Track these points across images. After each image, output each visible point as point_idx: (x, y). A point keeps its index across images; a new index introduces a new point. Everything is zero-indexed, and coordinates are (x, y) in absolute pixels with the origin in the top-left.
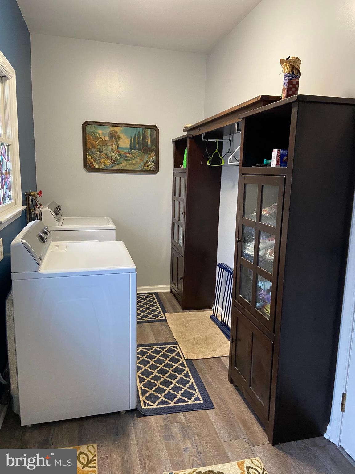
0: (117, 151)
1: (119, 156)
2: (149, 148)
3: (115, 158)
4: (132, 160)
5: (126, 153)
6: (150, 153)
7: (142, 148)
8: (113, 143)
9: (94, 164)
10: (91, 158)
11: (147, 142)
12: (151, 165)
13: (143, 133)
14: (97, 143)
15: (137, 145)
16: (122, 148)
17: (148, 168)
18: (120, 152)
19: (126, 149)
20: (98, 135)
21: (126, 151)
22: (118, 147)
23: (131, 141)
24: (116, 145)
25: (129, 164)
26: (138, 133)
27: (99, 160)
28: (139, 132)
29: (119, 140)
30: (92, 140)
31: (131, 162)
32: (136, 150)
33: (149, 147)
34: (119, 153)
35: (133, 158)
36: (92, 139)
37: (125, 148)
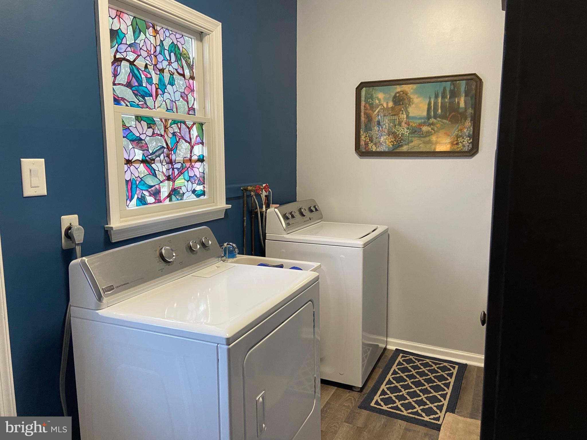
0: (406, 123)
1: (408, 130)
2: (461, 114)
3: (402, 134)
4: (429, 136)
5: (420, 125)
6: (463, 121)
7: (448, 114)
8: (400, 111)
9: (370, 145)
10: (366, 137)
11: (459, 103)
12: (464, 141)
13: (452, 88)
14: (375, 113)
15: (440, 111)
16: (414, 118)
17: (458, 148)
18: (411, 124)
19: (421, 118)
20: (377, 102)
21: (420, 121)
22: (408, 117)
23: (429, 104)
24: (404, 113)
25: (424, 143)
26: (442, 89)
27: (377, 138)
28: (445, 89)
29: (409, 105)
30: (369, 110)
31: (427, 139)
32: (438, 119)
33: (461, 111)
34: (409, 125)
35: (431, 132)
36: (369, 108)
37: (418, 117)
